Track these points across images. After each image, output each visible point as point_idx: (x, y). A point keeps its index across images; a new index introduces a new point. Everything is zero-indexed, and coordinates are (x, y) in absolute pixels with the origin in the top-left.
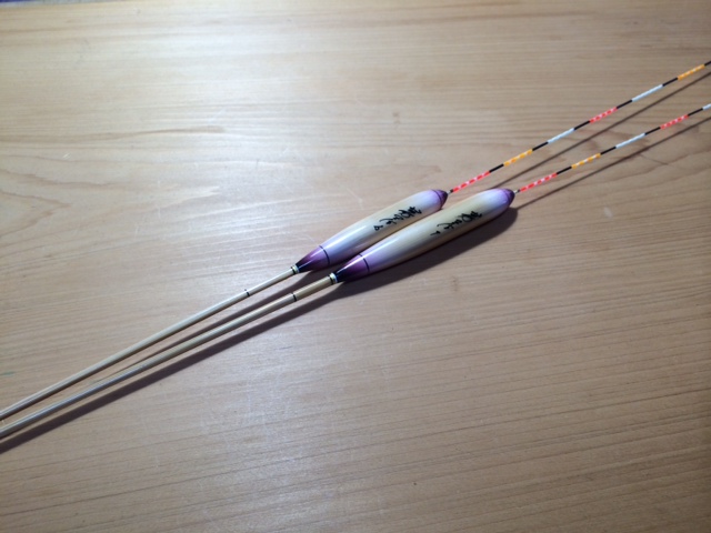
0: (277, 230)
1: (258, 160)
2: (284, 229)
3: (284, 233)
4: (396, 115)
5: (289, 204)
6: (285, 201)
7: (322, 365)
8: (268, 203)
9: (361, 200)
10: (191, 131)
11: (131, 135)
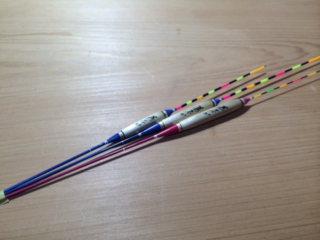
0: (96, 93)
1: (90, 52)
2: (102, 92)
3: (101, 94)
4: (179, 30)
5: (106, 77)
6: (104, 75)
7: (115, 185)
8: (93, 76)
9: (153, 77)
10: (52, 34)
11: (14, 36)
